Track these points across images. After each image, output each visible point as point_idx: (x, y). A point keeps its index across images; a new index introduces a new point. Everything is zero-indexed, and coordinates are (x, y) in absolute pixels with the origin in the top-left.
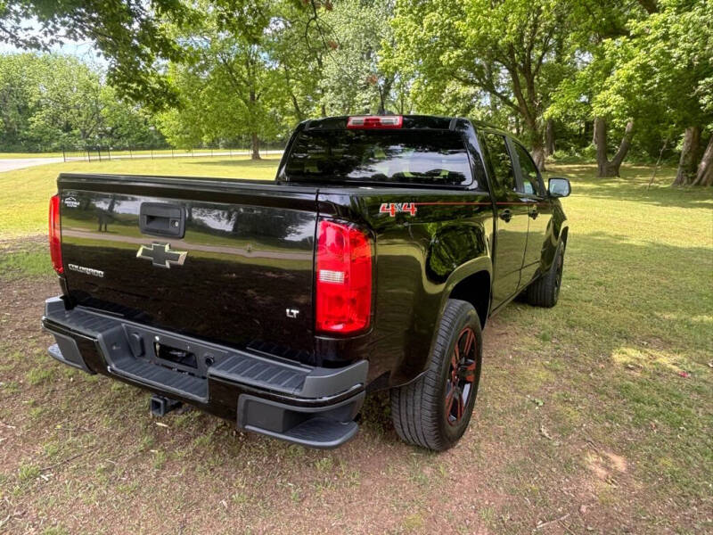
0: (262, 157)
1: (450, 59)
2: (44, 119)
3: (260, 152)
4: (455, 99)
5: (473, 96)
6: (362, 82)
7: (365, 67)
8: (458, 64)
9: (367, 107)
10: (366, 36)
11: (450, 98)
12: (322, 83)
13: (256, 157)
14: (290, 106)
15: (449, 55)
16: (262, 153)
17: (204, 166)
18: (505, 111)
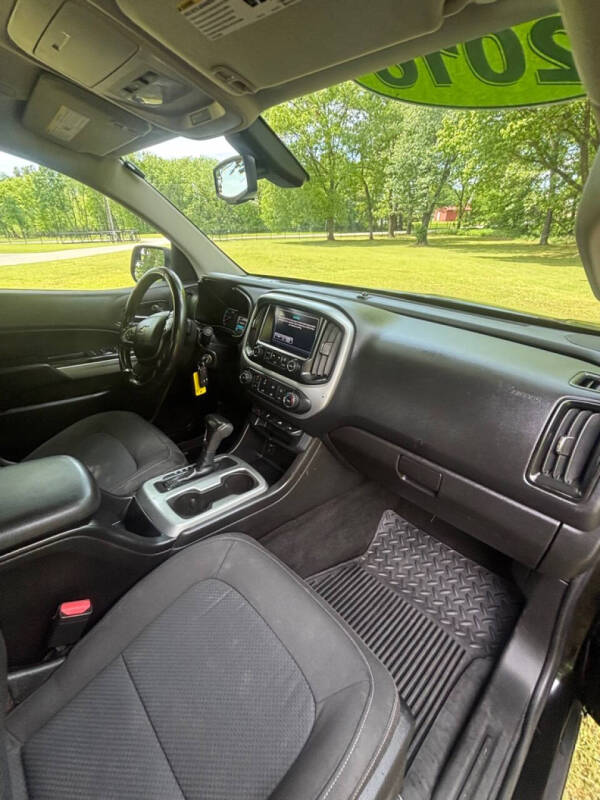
0: (336, 239)
1: (512, 131)
2: (193, 210)
3: (335, 235)
4: (514, 184)
5: (533, 179)
6: (424, 167)
7: (427, 151)
8: (520, 137)
9: (424, 191)
10: (431, 119)
11: (509, 183)
12: (388, 170)
13: (331, 238)
14: (361, 193)
15: (511, 126)
16: (337, 236)
17: (293, 246)
18: (563, 191)
